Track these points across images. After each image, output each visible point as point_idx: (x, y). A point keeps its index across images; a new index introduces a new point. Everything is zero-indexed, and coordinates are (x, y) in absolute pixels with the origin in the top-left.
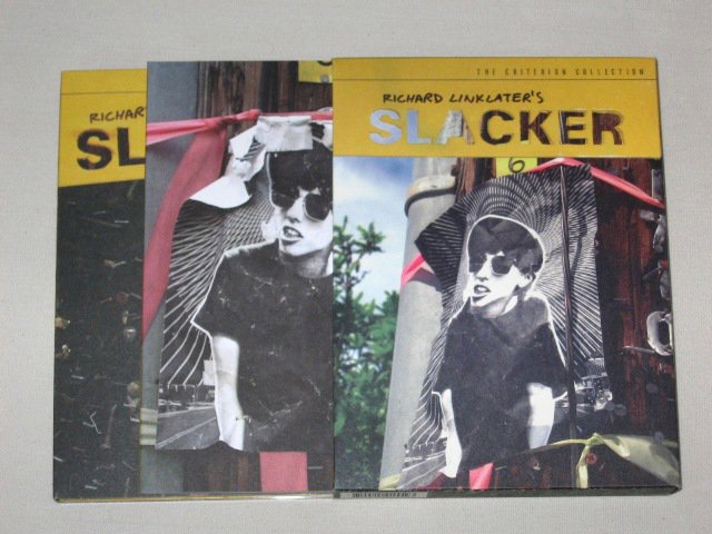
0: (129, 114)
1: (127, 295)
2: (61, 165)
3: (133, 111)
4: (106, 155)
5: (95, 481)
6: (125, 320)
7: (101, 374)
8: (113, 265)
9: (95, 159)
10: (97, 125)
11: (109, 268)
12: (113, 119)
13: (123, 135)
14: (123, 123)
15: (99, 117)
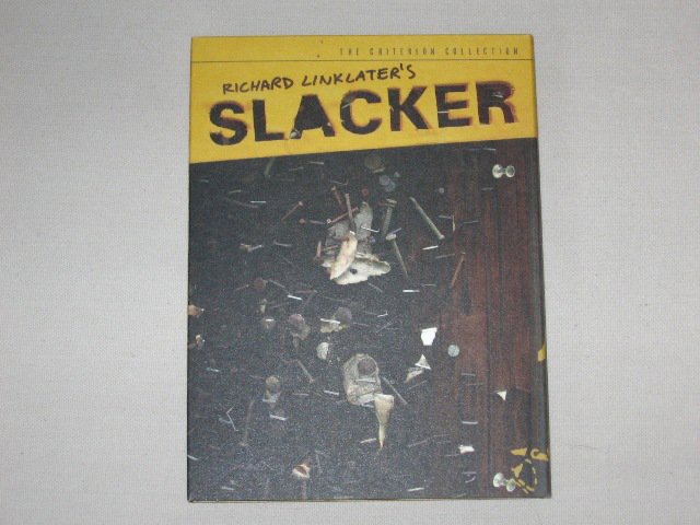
0: (265, 85)
1: (265, 282)
2: (193, 141)
3: (270, 83)
4: (241, 130)
5: (232, 482)
6: (263, 308)
7: (238, 367)
8: (250, 248)
9: (229, 133)
10: (231, 97)
11: (246, 251)
12: (247, 91)
13: (259, 107)
14: (259, 95)
15: (233, 88)
